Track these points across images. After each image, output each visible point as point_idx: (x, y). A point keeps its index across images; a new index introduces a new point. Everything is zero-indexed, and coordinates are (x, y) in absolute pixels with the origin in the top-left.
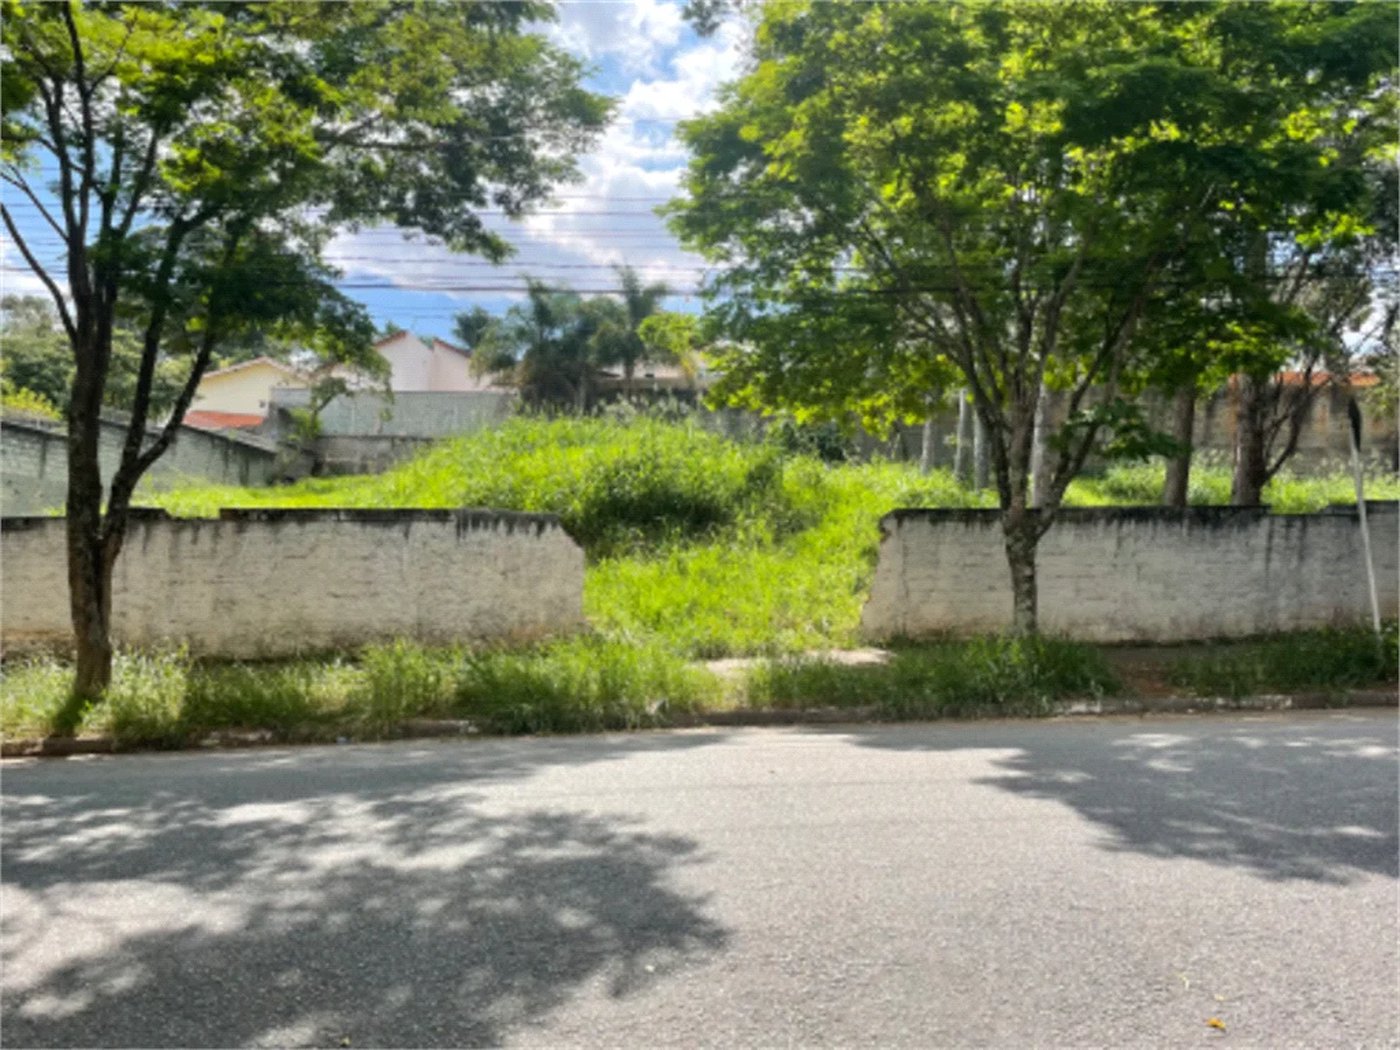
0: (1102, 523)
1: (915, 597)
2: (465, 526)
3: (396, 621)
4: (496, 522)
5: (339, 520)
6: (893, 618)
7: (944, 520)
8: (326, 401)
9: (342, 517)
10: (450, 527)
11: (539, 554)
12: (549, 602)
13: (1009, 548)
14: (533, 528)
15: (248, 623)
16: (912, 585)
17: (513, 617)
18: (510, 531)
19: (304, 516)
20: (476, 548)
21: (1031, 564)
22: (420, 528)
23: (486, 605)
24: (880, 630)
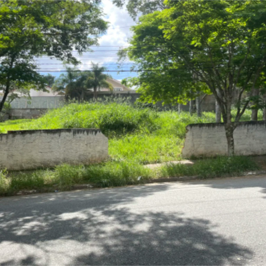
0: (243, 126)
1: (196, 146)
2: (76, 133)
3: (58, 158)
4: (84, 131)
5: (41, 133)
6: (190, 152)
7: (203, 126)
8: (12, 100)
9: (42, 132)
10: (72, 133)
11: (96, 139)
12: (99, 152)
13: (227, 133)
14: (94, 133)
15: (17, 161)
16: (195, 143)
17: (90, 156)
18: (88, 134)
19: (31, 132)
20: (79, 139)
21: (232, 137)
22: (63, 134)
23: (82, 153)
24: (187, 155)
